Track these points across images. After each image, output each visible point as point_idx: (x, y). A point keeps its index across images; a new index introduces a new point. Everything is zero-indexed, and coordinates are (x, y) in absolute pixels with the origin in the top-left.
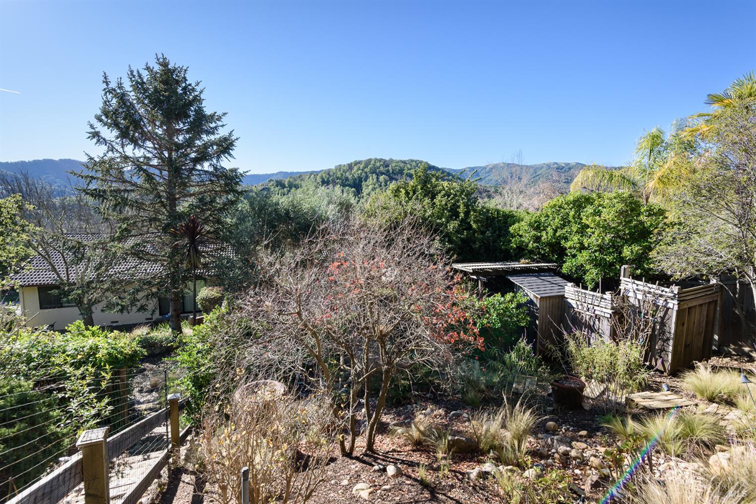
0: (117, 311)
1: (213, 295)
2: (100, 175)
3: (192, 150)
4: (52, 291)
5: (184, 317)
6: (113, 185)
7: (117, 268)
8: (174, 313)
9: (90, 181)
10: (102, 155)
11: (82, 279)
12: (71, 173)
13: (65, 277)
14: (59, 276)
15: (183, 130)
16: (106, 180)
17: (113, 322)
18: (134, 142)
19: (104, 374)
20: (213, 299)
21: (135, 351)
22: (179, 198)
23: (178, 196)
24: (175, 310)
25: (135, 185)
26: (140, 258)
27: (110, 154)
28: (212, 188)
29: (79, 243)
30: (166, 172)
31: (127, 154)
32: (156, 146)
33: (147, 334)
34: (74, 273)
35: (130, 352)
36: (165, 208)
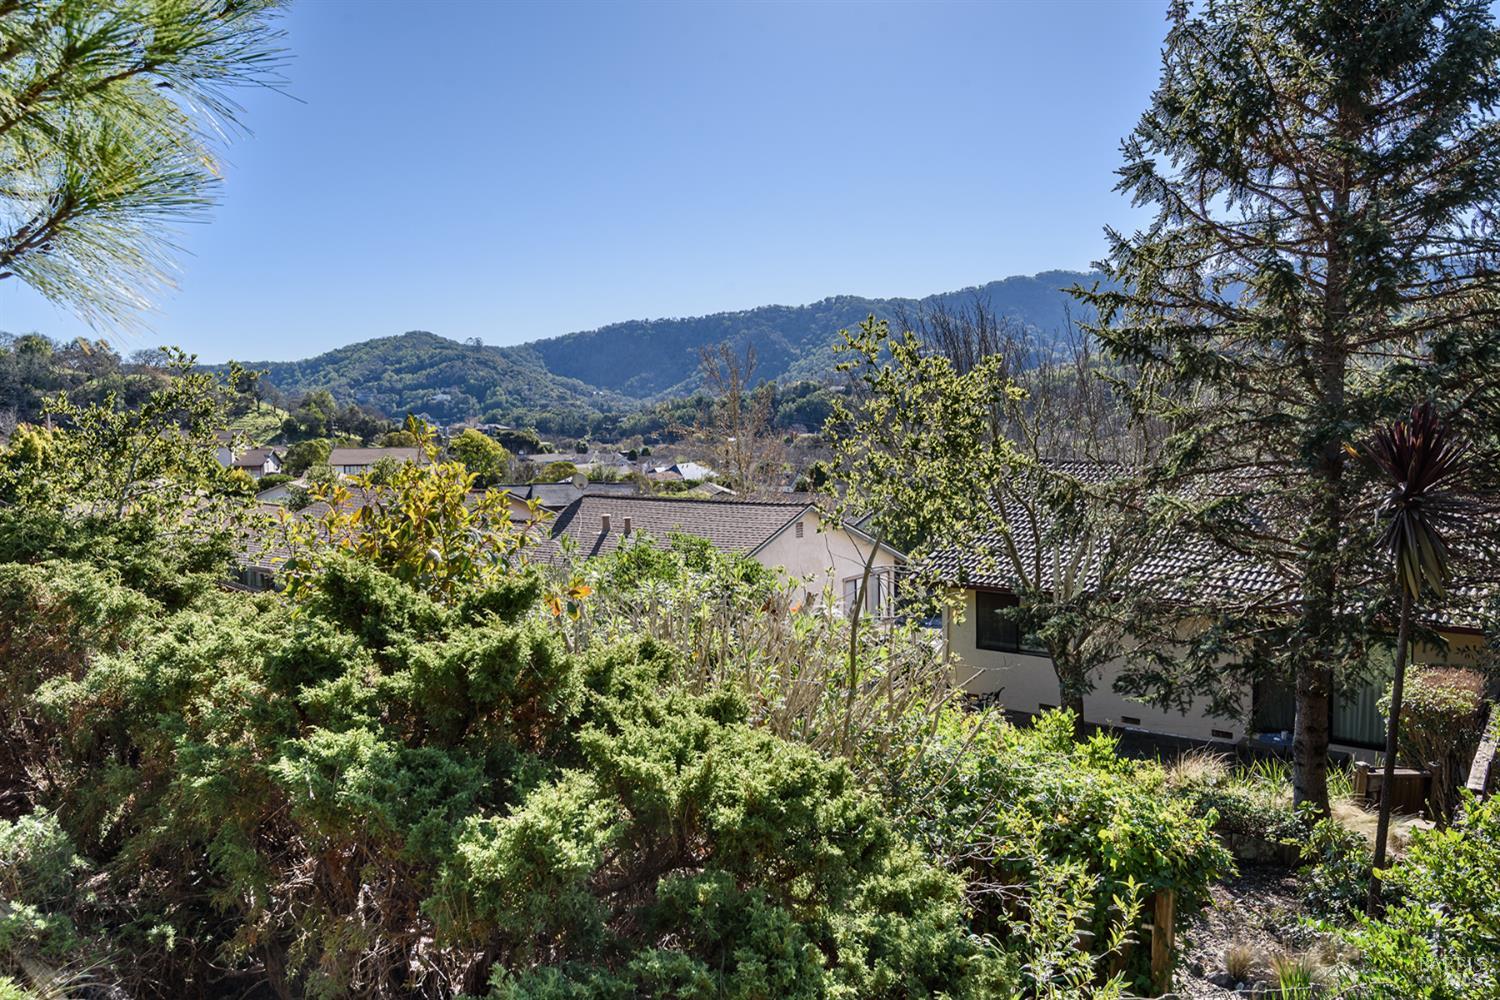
0: (1153, 701)
1: (1444, 700)
2: (1134, 289)
3: (1418, 171)
4: (1005, 611)
5: (1335, 756)
6: (1166, 317)
7: (1156, 567)
8: (1305, 738)
9: (1112, 311)
10: (1146, 232)
11: (1067, 584)
12: (1073, 292)
13: (1030, 573)
14: (1019, 571)
15: (1393, 108)
16: (1150, 303)
17: (1126, 720)
18: (1238, 176)
19: (1120, 904)
20: (1442, 715)
21: (1205, 852)
22: (1354, 346)
23: (1352, 340)
24: (1310, 729)
25: (1224, 310)
26: (1221, 541)
27: (1171, 226)
28: (1480, 303)
29: (1075, 486)
30: (1323, 261)
31: (1210, 217)
32: (1303, 177)
33: (1220, 784)
34: (1051, 567)
35: (1190, 851)
36: (1310, 380)
